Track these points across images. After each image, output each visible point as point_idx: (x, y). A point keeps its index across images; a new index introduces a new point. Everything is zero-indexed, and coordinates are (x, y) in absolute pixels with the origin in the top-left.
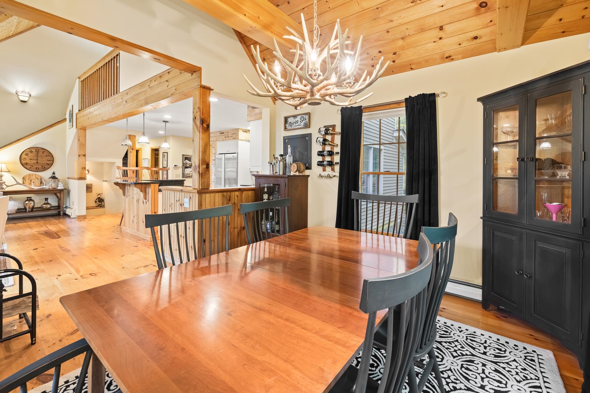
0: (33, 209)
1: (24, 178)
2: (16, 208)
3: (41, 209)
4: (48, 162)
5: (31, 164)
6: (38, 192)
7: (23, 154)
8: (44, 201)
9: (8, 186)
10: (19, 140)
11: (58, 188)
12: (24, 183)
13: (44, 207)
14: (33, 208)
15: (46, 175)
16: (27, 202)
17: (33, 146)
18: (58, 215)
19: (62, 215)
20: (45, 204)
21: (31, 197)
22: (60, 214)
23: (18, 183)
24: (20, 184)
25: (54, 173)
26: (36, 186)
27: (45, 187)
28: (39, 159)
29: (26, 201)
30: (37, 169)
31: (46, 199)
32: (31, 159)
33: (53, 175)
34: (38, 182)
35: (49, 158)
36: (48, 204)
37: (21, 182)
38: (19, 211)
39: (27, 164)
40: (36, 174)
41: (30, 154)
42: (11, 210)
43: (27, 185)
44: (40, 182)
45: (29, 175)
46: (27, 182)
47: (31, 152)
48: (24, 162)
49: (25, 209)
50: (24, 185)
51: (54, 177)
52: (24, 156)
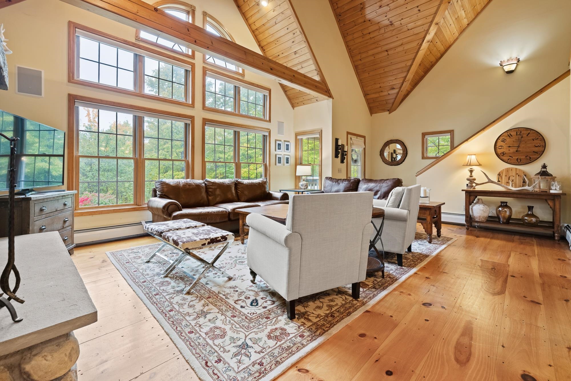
0: (509, 220)
1: (499, 175)
2: (486, 215)
3: (520, 222)
4: (536, 149)
5: (510, 153)
6: (519, 196)
7: (499, 141)
8: (526, 211)
9: (477, 184)
10: (494, 122)
11: (552, 191)
12: (499, 181)
13: (526, 219)
14: (510, 218)
15: (533, 169)
16: (500, 209)
17: (513, 126)
18: (551, 237)
19: (559, 240)
20: (527, 215)
21: (506, 203)
22: (554, 236)
23: (490, 181)
24: (493, 182)
25: (544, 167)
26: (516, 187)
27: (526, 188)
28: (522, 145)
29: (499, 207)
30: (519, 160)
31: (530, 208)
32: (509, 147)
33: (545, 170)
34: (519, 180)
35: (538, 142)
36: (533, 215)
37: (496, 180)
38: (490, 219)
39: (503, 154)
40: (516, 169)
41: (508, 140)
42: (480, 217)
43: (503, 184)
44: (522, 181)
45: (507, 170)
46: (504, 179)
47: (510, 136)
48: (499, 151)
49: (498, 217)
50: (499, 185)
51: (544, 173)
52: (500, 143)
